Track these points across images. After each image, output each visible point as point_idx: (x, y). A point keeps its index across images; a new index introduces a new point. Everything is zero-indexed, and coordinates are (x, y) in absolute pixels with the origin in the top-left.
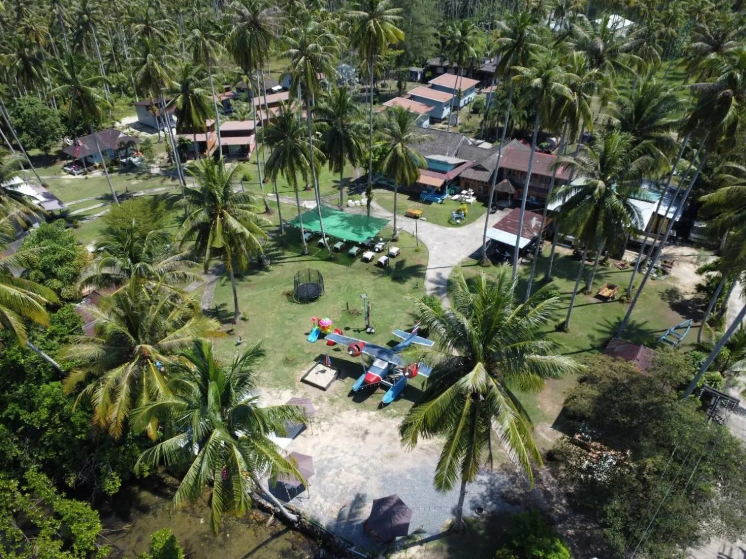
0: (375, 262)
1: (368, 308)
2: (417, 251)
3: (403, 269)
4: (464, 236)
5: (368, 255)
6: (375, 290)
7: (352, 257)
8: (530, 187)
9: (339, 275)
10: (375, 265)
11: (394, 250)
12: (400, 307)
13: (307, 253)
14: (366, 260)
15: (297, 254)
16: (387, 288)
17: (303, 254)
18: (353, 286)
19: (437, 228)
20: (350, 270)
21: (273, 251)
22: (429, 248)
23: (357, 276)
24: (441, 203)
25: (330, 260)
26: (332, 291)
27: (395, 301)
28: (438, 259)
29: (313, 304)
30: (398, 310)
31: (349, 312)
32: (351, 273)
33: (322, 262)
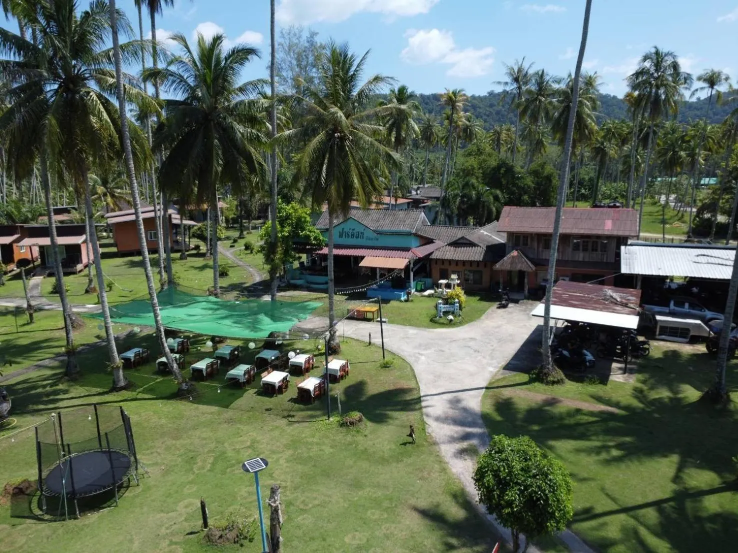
0: (292, 393)
1: (275, 511)
2: (385, 366)
3: (363, 398)
4: (472, 339)
5: (275, 377)
6: (297, 459)
7: (236, 386)
8: (557, 261)
9: (195, 428)
10: (293, 400)
11: (335, 364)
12: (377, 503)
13: (122, 383)
14: (269, 390)
15: (99, 390)
16: (328, 450)
17: (115, 389)
18: (230, 454)
19: (411, 331)
20: (229, 413)
21: (44, 386)
22: (410, 360)
23: (245, 428)
24: (406, 301)
25: (179, 395)
26: (166, 473)
27: (357, 485)
28: (439, 377)
29: (92, 517)
30: (373, 514)
31: (208, 537)
32: (230, 421)
33: (160, 404)
